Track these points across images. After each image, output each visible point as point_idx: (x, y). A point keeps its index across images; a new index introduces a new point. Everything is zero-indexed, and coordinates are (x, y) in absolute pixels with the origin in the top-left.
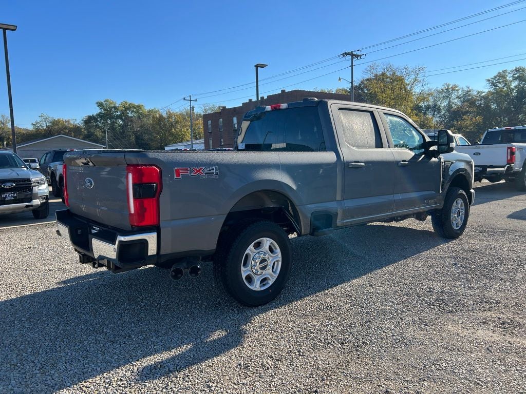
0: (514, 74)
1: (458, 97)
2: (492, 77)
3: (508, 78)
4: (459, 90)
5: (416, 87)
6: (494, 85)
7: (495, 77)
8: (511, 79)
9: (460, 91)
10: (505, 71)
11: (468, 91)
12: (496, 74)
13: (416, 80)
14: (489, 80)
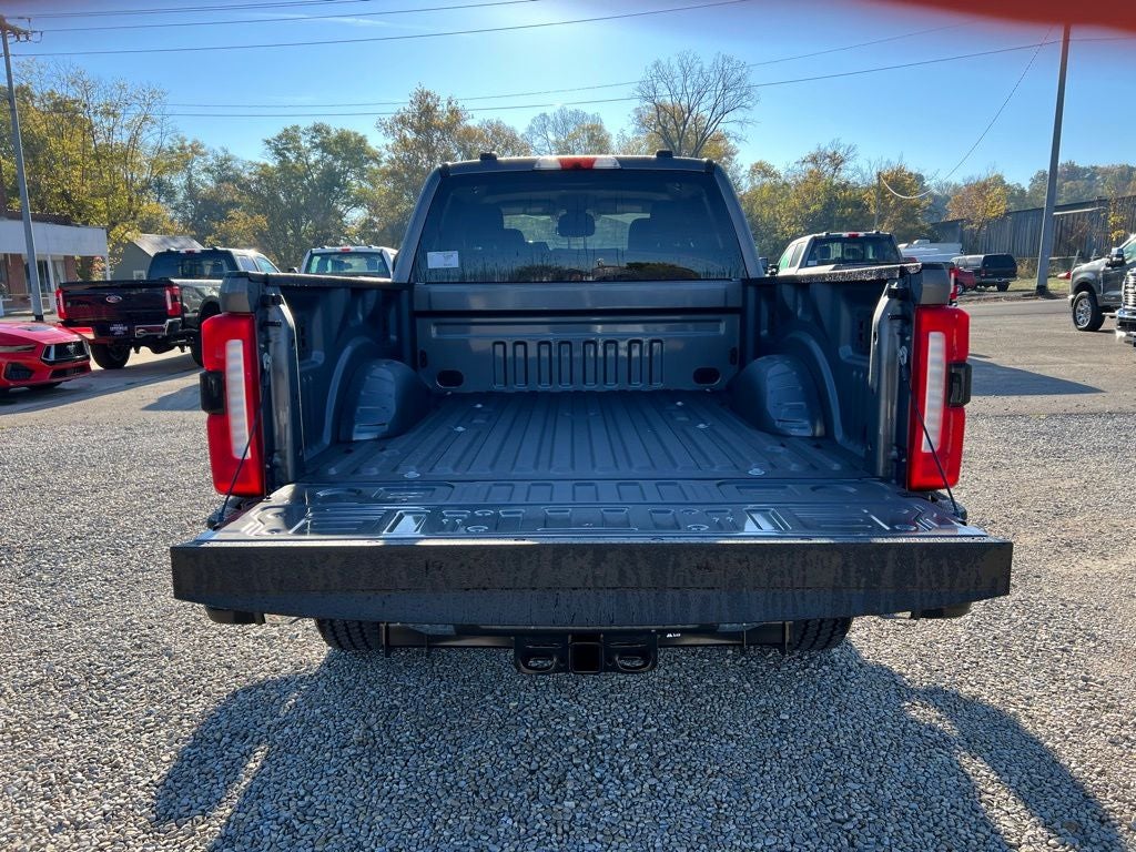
0: (313, 137)
1: (207, 170)
2: (275, 136)
3: (302, 143)
4: (206, 154)
5: (145, 134)
6: (279, 152)
7: (280, 138)
8: (308, 145)
9: (210, 157)
10: (296, 128)
11: (227, 160)
12: (280, 131)
13: (145, 119)
14: (268, 142)
